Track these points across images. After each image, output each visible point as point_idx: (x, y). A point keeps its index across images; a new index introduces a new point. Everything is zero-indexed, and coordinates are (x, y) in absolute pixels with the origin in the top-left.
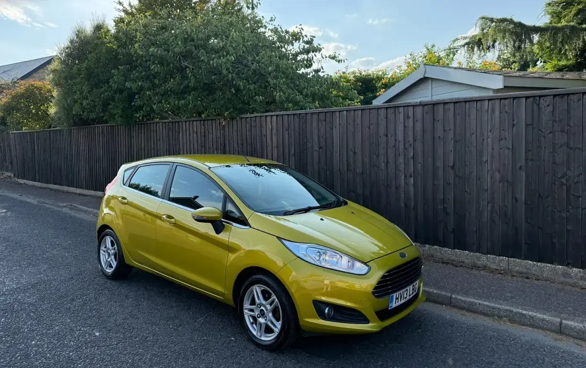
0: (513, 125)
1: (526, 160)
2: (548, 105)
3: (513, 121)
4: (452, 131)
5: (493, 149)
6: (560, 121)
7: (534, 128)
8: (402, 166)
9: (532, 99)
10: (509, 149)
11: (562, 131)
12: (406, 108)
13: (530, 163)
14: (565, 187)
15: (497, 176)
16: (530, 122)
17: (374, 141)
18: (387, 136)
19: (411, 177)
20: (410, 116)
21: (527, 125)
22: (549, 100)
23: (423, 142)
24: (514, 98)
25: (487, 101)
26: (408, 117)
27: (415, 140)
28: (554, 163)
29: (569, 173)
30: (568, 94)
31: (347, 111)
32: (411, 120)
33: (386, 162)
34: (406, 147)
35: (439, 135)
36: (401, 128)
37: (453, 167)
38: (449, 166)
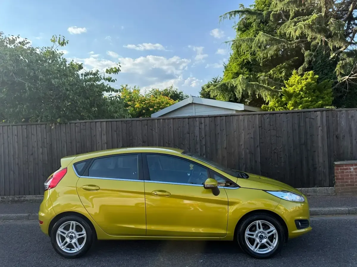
0: (253, 127)
1: (260, 142)
2: (268, 118)
3: (253, 125)
4: (225, 130)
5: (245, 138)
6: (273, 125)
7: (262, 128)
8: (199, 149)
9: (261, 115)
10: (252, 138)
11: (274, 129)
12: (200, 118)
13: (261, 144)
14: (276, 154)
15: (248, 151)
16: (260, 126)
17: (182, 137)
18: (189, 133)
19: (204, 155)
20: (202, 122)
21: (259, 127)
22: (268, 115)
23: (210, 136)
24: (253, 115)
25: (241, 116)
26: (201, 123)
27: (205, 136)
28: (271, 144)
29: (278, 148)
30: (275, 114)
31: (163, 119)
32: (203, 125)
33: (189, 148)
34: (201, 139)
35: (218, 132)
36: (197, 128)
37: (226, 148)
38: (223, 148)
